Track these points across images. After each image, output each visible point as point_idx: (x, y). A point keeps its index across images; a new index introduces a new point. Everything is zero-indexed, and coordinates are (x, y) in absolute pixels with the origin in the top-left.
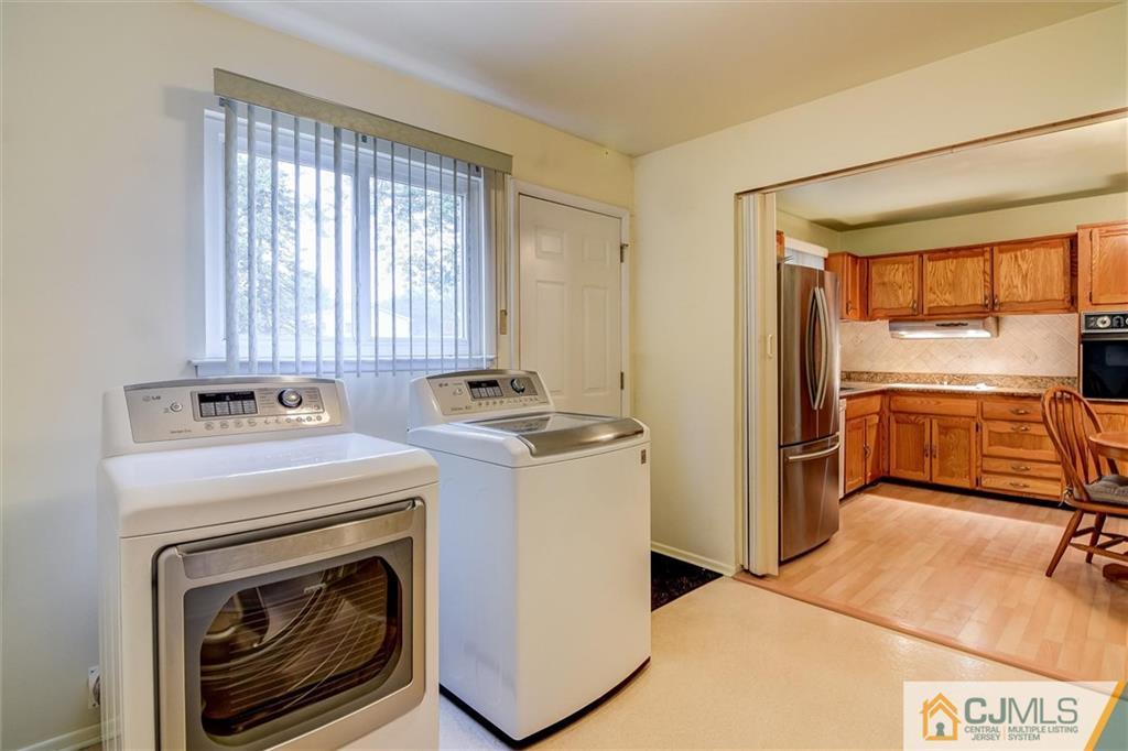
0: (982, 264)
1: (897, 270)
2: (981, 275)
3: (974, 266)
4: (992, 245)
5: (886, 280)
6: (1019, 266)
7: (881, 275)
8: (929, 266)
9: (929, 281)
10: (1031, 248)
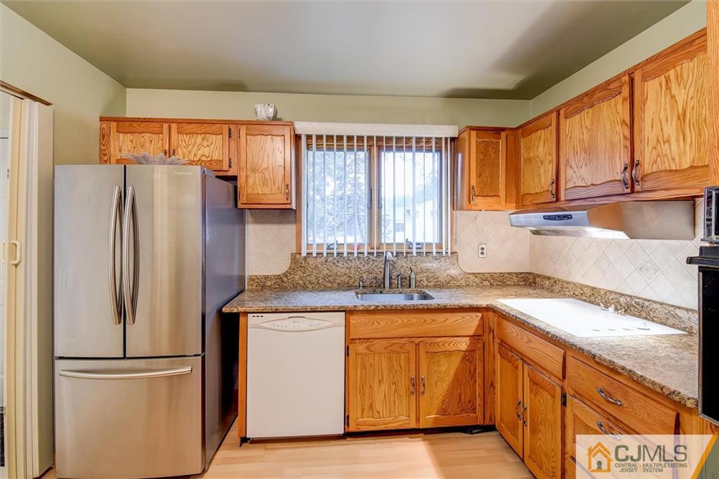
1: (540, 138)
3: (611, 113)
4: (630, 72)
5: (531, 155)
8: (565, 126)
9: (565, 149)
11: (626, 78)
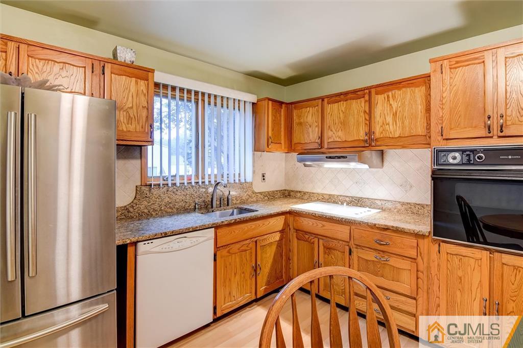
0: (363, 104)
1: (309, 112)
2: (362, 114)
3: (358, 106)
4: (369, 88)
5: (302, 121)
6: (391, 105)
7: (299, 117)
8: (329, 108)
9: (328, 120)
10: (399, 89)
11: (367, 91)
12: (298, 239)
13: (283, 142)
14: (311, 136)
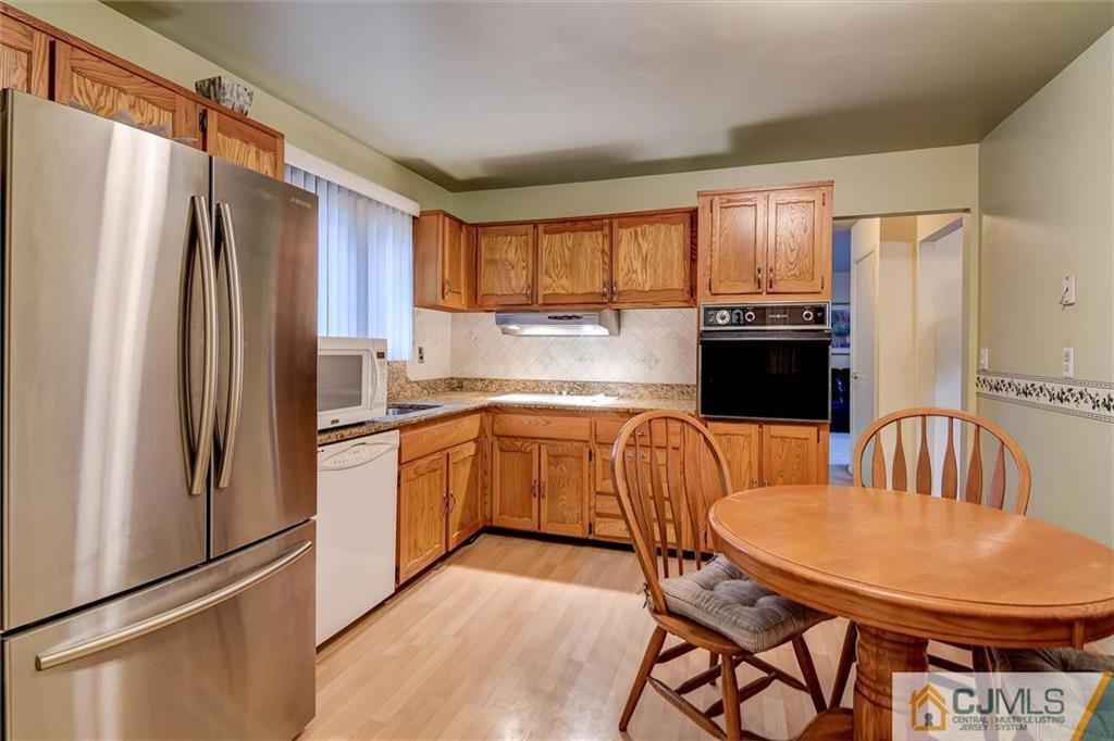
0: (600, 240)
1: (510, 243)
2: (599, 255)
3: (592, 242)
4: (611, 217)
5: (497, 256)
6: (639, 245)
7: (492, 250)
8: (545, 240)
9: (545, 259)
10: (651, 224)
11: (607, 221)
12: (502, 450)
13: (462, 291)
14: (514, 284)
